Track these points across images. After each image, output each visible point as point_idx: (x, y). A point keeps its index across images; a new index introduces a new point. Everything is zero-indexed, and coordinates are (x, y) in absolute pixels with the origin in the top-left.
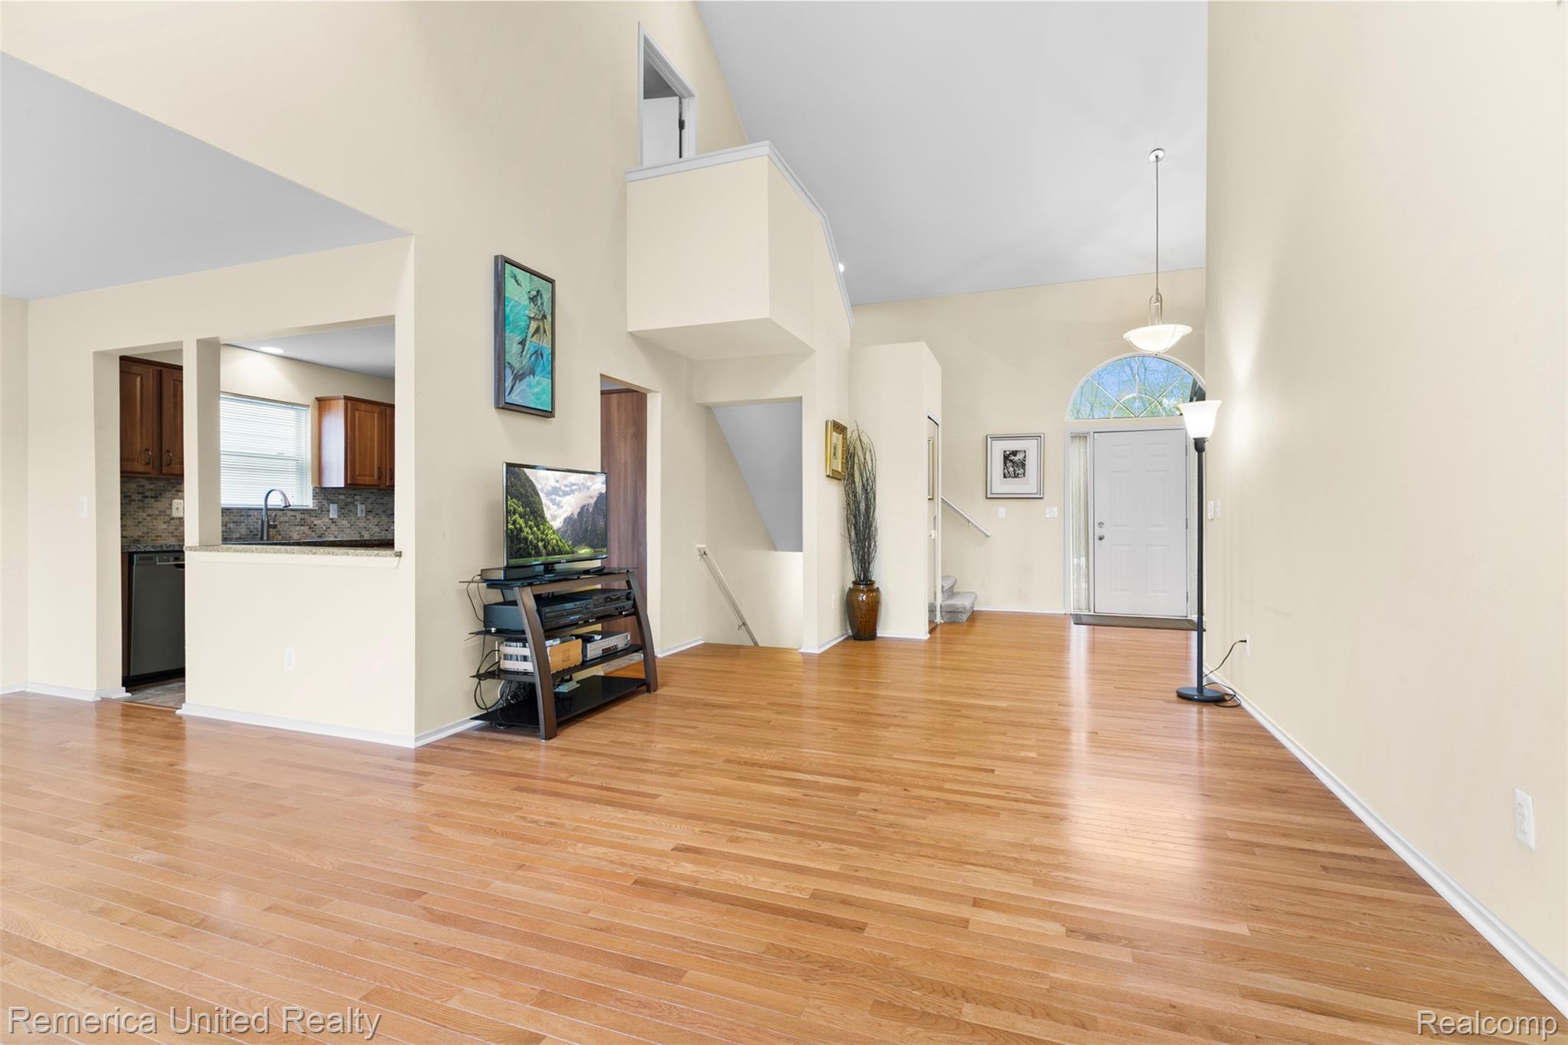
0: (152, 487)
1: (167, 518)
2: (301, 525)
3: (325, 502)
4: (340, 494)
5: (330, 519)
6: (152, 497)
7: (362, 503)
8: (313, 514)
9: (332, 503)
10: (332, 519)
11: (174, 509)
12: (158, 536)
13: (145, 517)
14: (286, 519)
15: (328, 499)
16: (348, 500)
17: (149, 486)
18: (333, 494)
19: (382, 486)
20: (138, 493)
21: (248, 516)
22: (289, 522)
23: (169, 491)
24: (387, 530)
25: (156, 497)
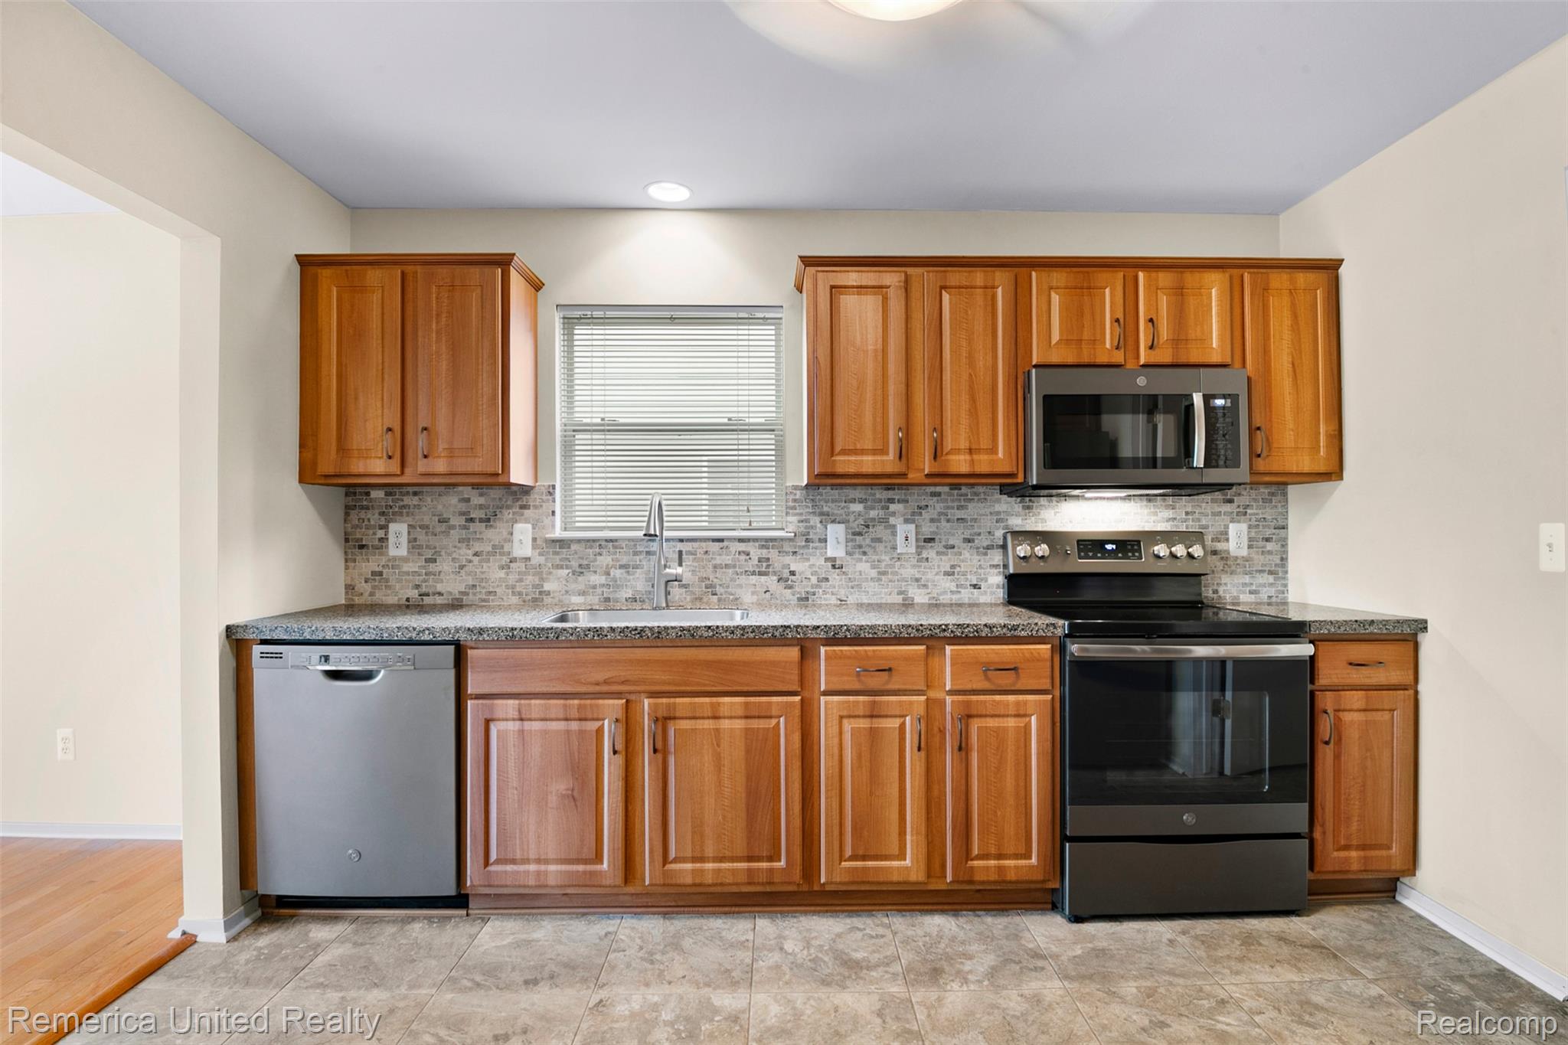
0: (482, 501)
1: (505, 559)
2: (761, 574)
3: (815, 520)
4: (853, 501)
5: (827, 560)
6: (481, 520)
7: (906, 521)
8: (787, 547)
9: (833, 522)
10: (833, 559)
11: (516, 544)
12: (490, 592)
13: (470, 558)
14: (727, 559)
15: (822, 514)
16: (873, 514)
17: (477, 500)
18: (833, 501)
19: (913, 477)
20: (462, 514)
21: (648, 553)
22: (734, 566)
23: (508, 507)
24: (975, 586)
25: (488, 520)
